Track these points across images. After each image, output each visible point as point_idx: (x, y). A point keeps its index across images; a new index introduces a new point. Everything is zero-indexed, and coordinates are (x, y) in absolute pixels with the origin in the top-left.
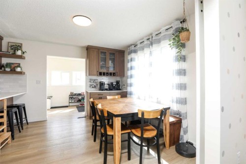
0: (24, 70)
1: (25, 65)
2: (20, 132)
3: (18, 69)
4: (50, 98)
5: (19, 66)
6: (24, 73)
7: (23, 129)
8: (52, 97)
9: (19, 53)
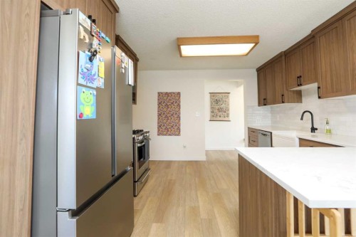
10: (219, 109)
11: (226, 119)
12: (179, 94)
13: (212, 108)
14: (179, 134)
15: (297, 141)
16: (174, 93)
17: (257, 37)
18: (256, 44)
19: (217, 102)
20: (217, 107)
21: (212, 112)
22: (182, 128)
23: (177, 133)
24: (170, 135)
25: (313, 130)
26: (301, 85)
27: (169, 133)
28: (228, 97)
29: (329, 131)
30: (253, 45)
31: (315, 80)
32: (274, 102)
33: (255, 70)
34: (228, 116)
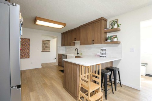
0: (119, 40)
1: (121, 36)
2: (113, 93)
3: (115, 40)
4: (145, 65)
5: (116, 37)
6: (120, 43)
7: (116, 91)
8: (147, 64)
9: (116, 26)
10: (45, 47)
11: (49, 51)
12: (29, 39)
13: (43, 46)
14: (29, 58)
15: (75, 57)
16: (26, 39)
17: (66, 24)
18: (65, 26)
19: (45, 44)
20: (45, 46)
21: (43, 48)
22: (30, 54)
23: (28, 57)
24: (24, 58)
25: (78, 54)
26: (75, 41)
27: (23, 57)
28: (49, 42)
29: (81, 54)
30: (64, 26)
31: (79, 40)
32: (67, 45)
33: (61, 34)
34: (49, 50)
